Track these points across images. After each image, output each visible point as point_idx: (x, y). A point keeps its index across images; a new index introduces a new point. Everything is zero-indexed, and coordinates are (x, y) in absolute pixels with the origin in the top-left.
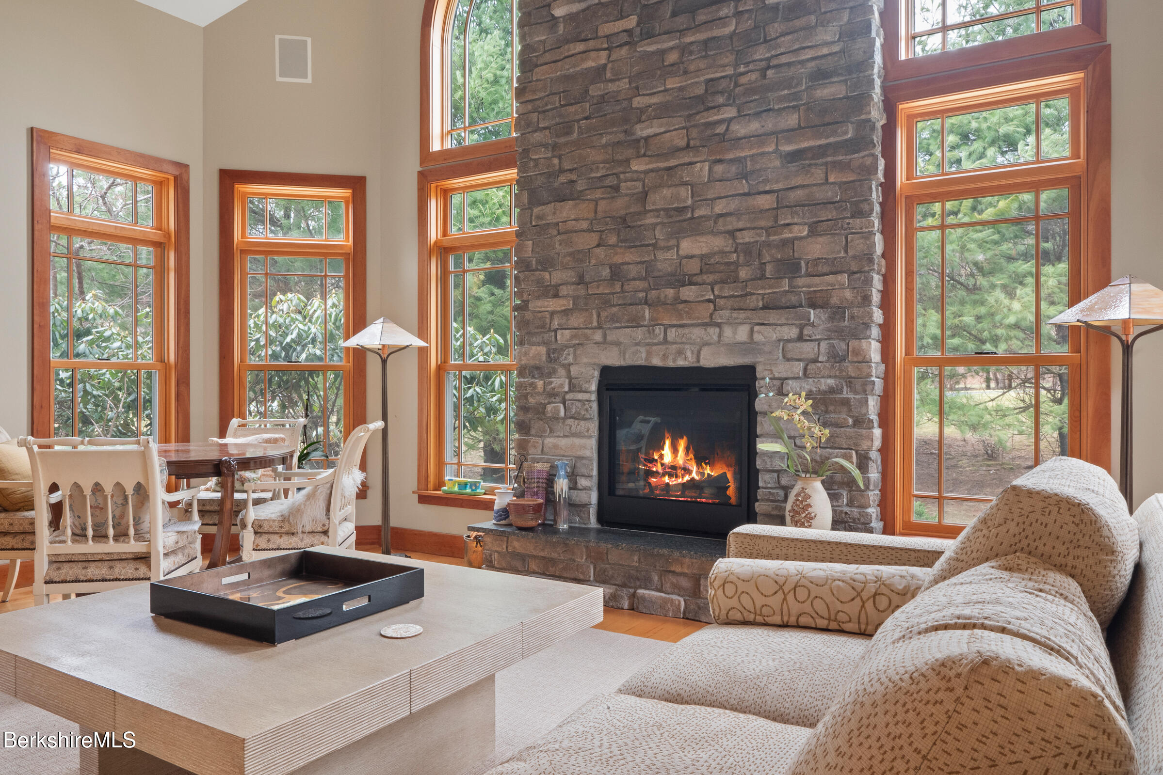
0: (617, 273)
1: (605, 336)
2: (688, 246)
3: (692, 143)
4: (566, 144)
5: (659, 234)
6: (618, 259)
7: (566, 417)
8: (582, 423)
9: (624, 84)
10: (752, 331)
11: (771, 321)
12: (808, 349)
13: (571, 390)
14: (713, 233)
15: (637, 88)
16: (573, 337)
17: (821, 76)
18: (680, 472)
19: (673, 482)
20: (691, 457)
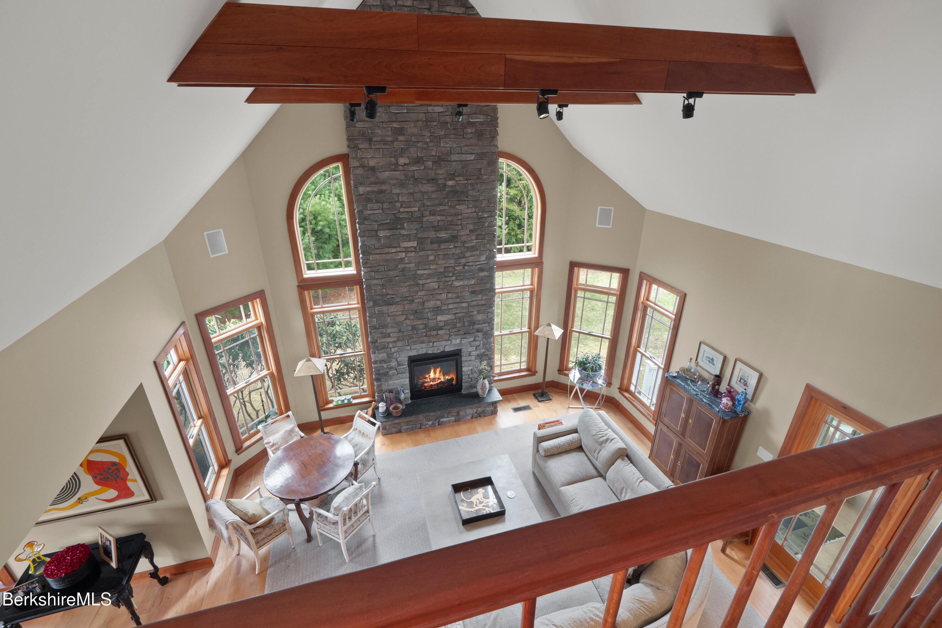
0: (414, 328)
1: (411, 347)
2: (439, 318)
3: (440, 287)
5: (429, 315)
6: (415, 323)
7: (398, 374)
8: (404, 374)
9: (413, 265)
10: (461, 340)
12: (477, 343)
13: (398, 366)
14: (448, 314)
15: (418, 267)
16: (398, 349)
17: (481, 270)
18: (437, 380)
19: (434, 383)
20: (441, 374)
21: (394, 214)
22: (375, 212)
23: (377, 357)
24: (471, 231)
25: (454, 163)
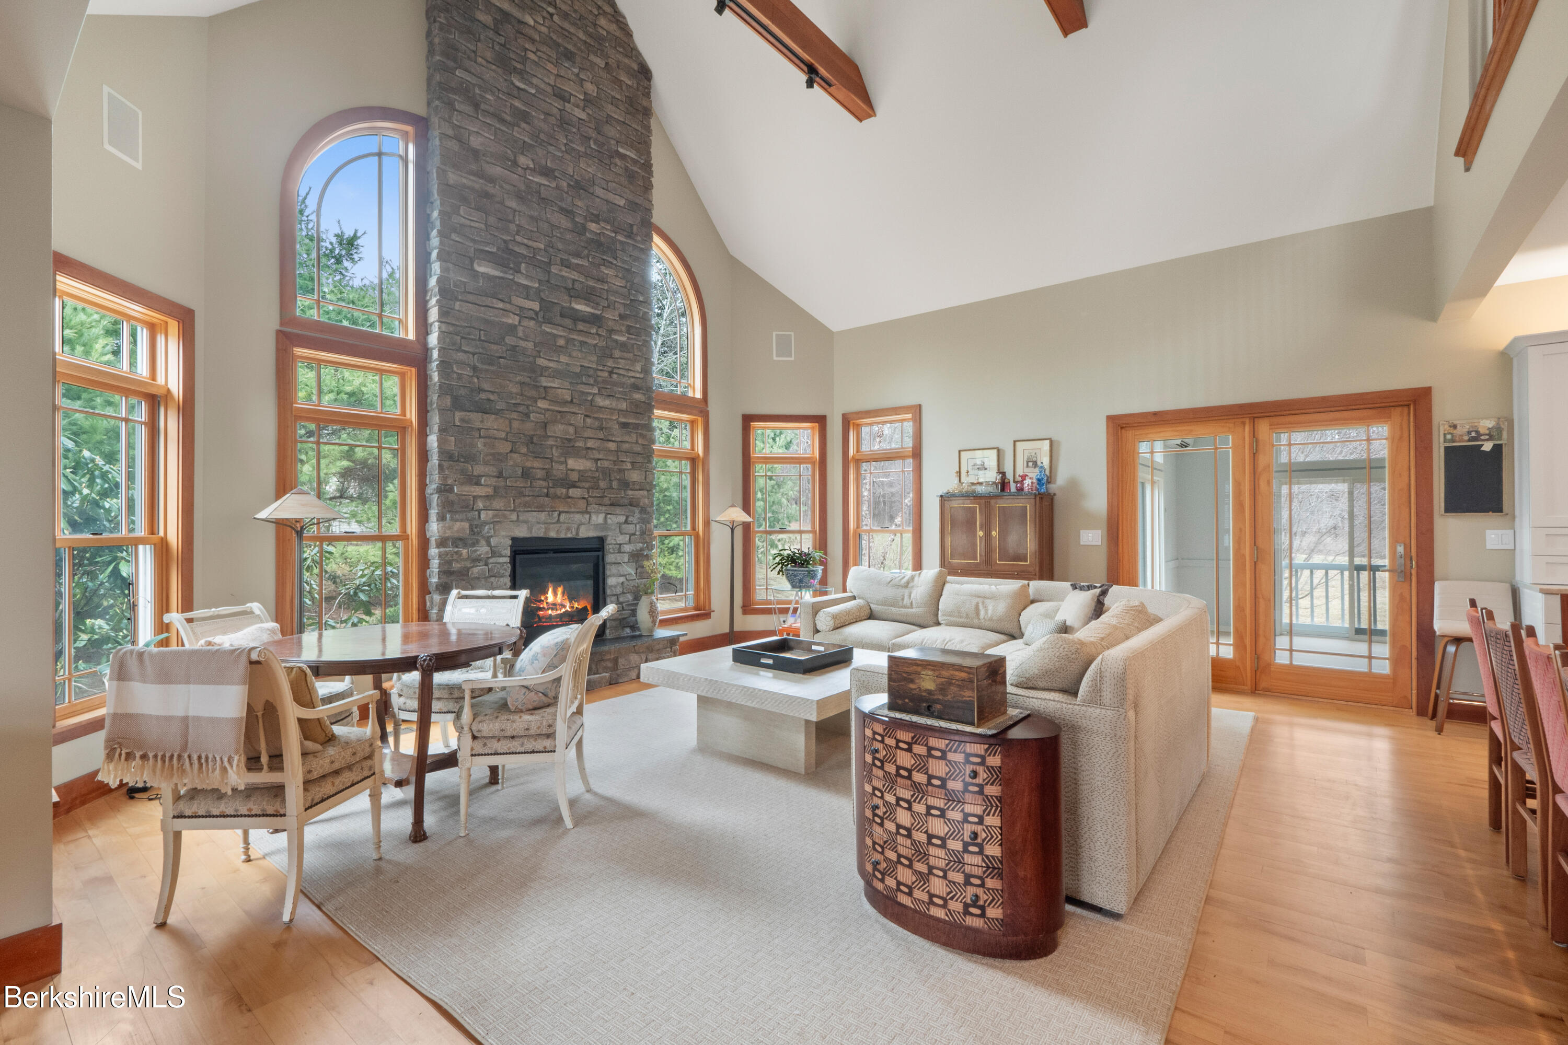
0: (526, 474)
1: (518, 516)
2: (572, 463)
3: (575, 401)
5: (555, 453)
6: (529, 464)
7: (489, 576)
8: (502, 579)
9: (530, 345)
10: (605, 518)
11: (617, 512)
12: (630, 528)
13: (492, 556)
14: (584, 457)
15: (539, 352)
16: (494, 516)
17: (635, 387)
18: (558, 607)
19: (554, 613)
20: (566, 597)
21: (505, 241)
22: (473, 224)
23: (450, 528)
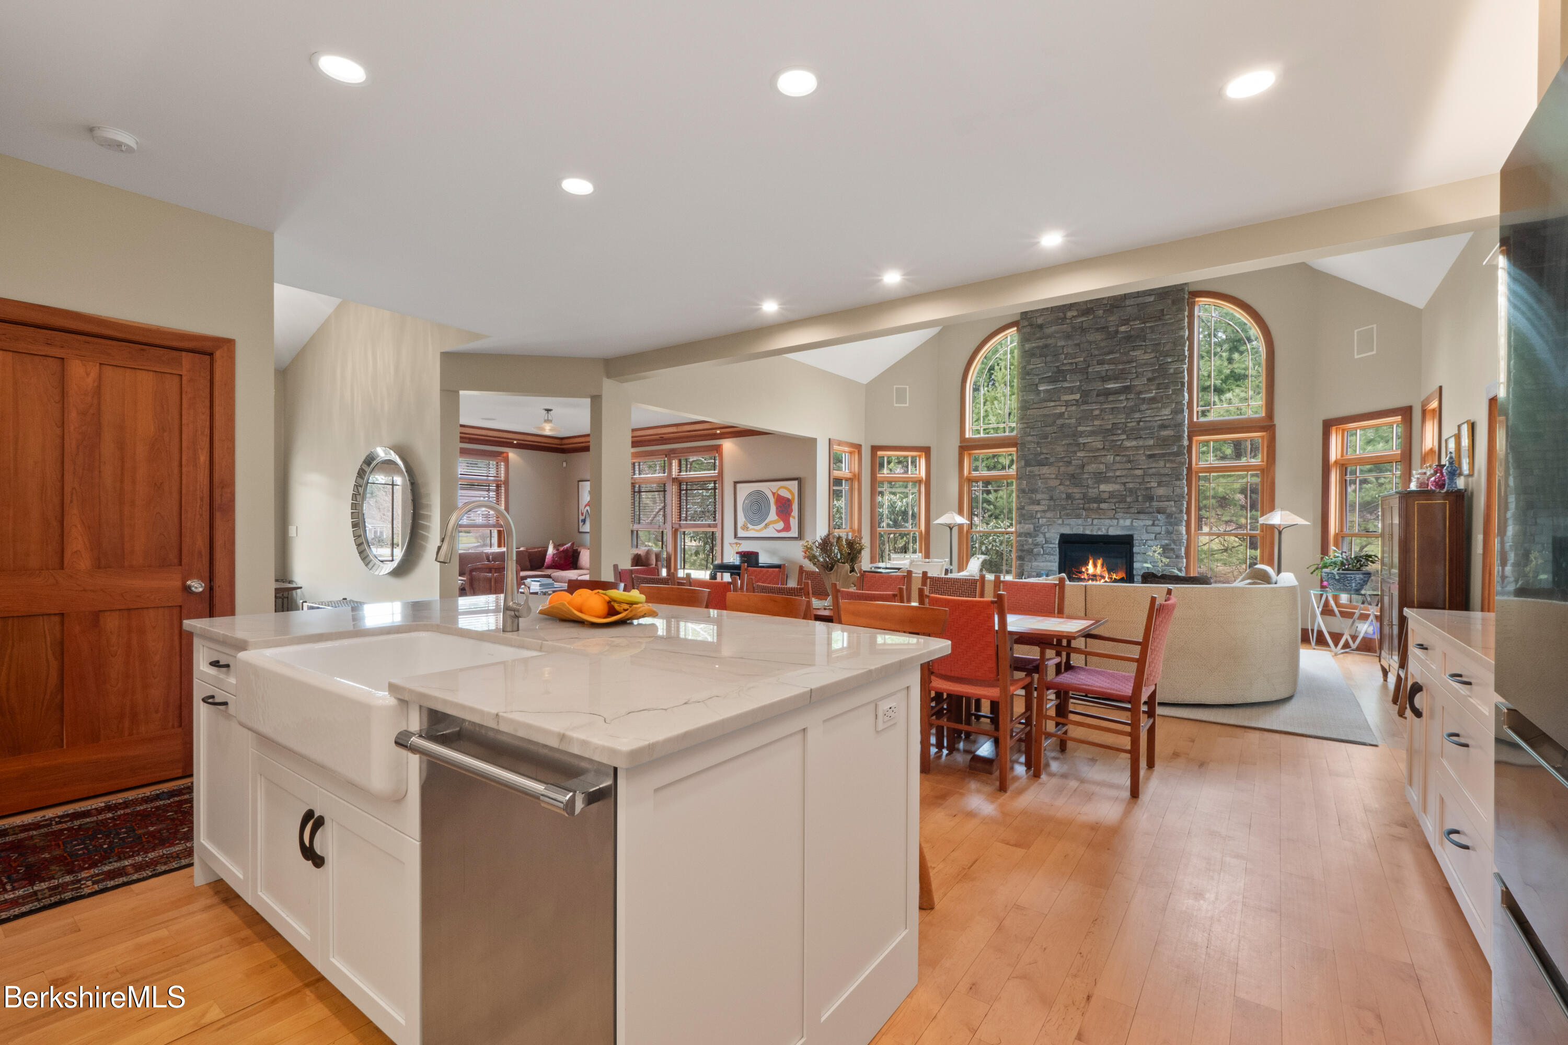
0: (1069, 496)
1: (1063, 521)
2: (1103, 487)
3: (1106, 447)
4: (1044, 442)
5: (1090, 482)
6: (1070, 491)
7: (1044, 554)
8: (1052, 556)
9: (1073, 421)
10: (1132, 522)
11: (1141, 518)
12: (1157, 529)
13: (1046, 543)
14: (1114, 483)
15: (1080, 423)
16: (1047, 521)
17: (1163, 427)
18: (1098, 578)
21: (1057, 367)
22: (1038, 366)
23: (1022, 528)
24: (1149, 380)
25: (1130, 308)
